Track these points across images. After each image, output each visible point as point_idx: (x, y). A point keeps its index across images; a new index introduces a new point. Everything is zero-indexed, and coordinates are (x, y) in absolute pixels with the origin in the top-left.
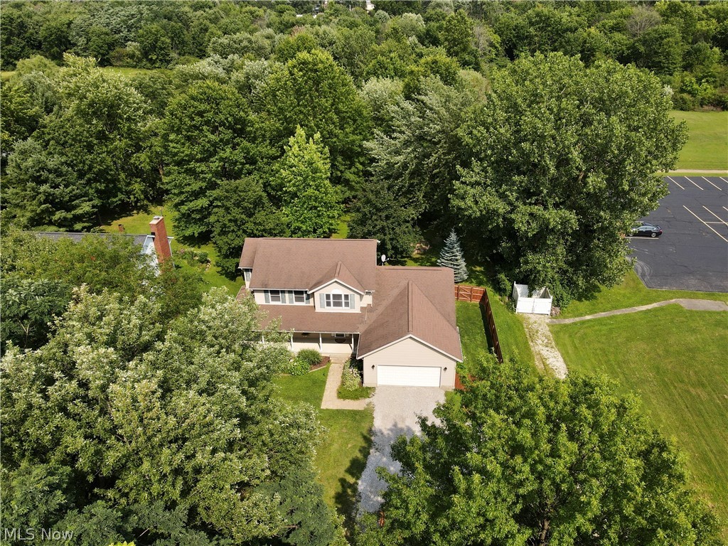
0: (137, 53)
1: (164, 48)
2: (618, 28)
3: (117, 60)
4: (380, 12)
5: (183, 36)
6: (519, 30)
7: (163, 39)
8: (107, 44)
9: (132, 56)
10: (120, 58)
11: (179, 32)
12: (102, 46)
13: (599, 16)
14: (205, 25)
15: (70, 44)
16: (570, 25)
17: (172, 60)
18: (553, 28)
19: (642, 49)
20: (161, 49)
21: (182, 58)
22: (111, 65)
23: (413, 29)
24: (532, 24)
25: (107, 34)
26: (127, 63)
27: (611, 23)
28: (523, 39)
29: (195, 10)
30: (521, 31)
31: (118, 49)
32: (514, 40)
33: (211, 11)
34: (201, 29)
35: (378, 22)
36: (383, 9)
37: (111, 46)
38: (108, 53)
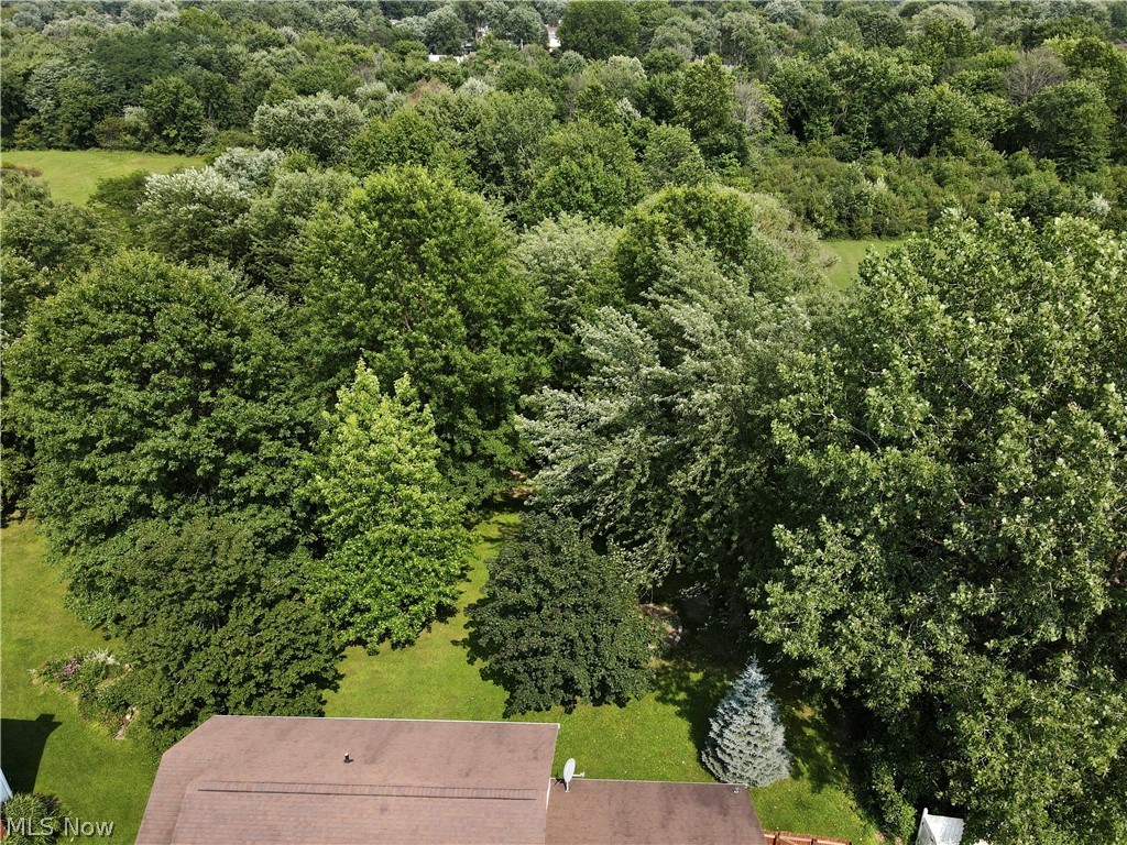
0: (144, 124)
1: (191, 116)
2: (987, 85)
3: (108, 138)
4: (570, 53)
5: (225, 96)
6: (812, 88)
7: (188, 101)
8: (91, 110)
9: (135, 131)
10: (112, 134)
11: (218, 89)
12: (80, 115)
13: (953, 64)
14: (265, 77)
15: (27, 110)
16: (903, 79)
17: (204, 138)
18: (873, 84)
19: (1036, 123)
20: (185, 118)
21: (224, 133)
22: (97, 145)
23: (627, 85)
24: (835, 77)
25: (89, 93)
26: (126, 142)
27: (974, 76)
28: (821, 104)
29: (253, 50)
30: (817, 89)
31: (109, 119)
32: (804, 104)
33: (280, 52)
34: (259, 83)
35: (567, 70)
36: (576, 49)
37: (97, 113)
38: (92, 126)
